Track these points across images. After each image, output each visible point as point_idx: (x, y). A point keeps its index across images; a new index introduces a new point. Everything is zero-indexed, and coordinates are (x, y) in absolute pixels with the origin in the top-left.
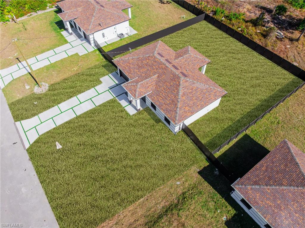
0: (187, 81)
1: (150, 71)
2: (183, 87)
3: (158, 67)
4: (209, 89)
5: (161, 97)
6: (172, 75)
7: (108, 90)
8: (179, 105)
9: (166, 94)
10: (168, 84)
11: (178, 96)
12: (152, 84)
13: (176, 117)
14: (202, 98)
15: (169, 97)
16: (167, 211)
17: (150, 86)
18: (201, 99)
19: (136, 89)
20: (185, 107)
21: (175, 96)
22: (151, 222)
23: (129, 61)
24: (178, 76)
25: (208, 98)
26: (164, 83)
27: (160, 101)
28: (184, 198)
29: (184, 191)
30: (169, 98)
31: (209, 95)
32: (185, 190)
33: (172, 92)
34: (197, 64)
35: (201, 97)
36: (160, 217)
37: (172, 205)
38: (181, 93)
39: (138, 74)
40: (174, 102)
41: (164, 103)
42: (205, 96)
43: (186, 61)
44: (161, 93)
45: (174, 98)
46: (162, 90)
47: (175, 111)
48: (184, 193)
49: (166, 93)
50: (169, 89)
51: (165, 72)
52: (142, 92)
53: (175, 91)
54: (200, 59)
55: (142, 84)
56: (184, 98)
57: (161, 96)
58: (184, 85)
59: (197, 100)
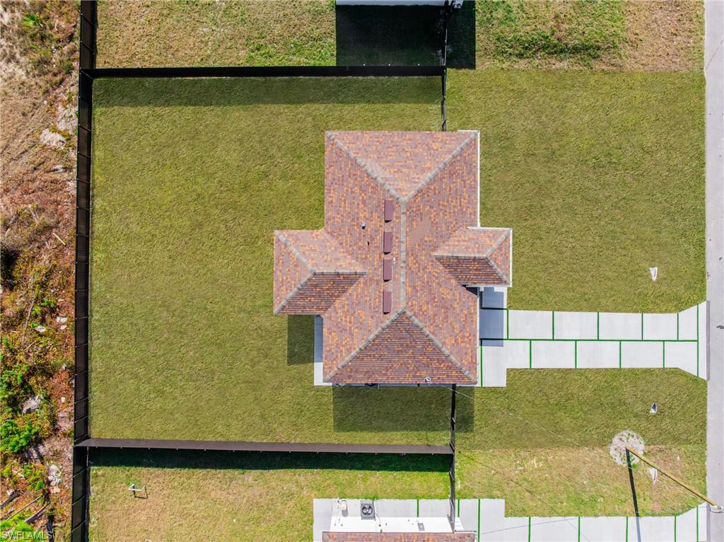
0: (396, 190)
1: (437, 278)
2: (415, 182)
3: (419, 271)
4: (359, 155)
5: (461, 202)
6: (412, 224)
7: (508, 339)
8: (448, 158)
9: (450, 199)
10: (432, 216)
11: (436, 175)
12: (458, 241)
13: (467, 144)
14: (388, 148)
15: (450, 188)
16: (562, 51)
17: (465, 241)
18: (393, 146)
19: (495, 250)
20: (437, 150)
21: (441, 179)
22: (590, 54)
23: (453, 345)
24: (408, 210)
25: (378, 141)
26: (437, 223)
27: (467, 198)
28: (528, 48)
29: (516, 59)
30: (452, 186)
31: (369, 145)
32: (514, 58)
33: (439, 193)
34: (316, 240)
35: (390, 149)
36: (576, 50)
37: (549, 53)
38: (429, 175)
39: (460, 294)
40: (450, 171)
41: (465, 187)
42: (379, 147)
43: (338, 259)
44: (456, 210)
45: (444, 178)
46: (450, 213)
47: (461, 155)
48: (521, 56)
49: (448, 201)
50: (439, 205)
51: (419, 245)
52: (489, 237)
53: (435, 188)
54: (297, 247)
55: (479, 252)
56: (428, 165)
57: (460, 205)
58: (409, 185)
59: (403, 150)
